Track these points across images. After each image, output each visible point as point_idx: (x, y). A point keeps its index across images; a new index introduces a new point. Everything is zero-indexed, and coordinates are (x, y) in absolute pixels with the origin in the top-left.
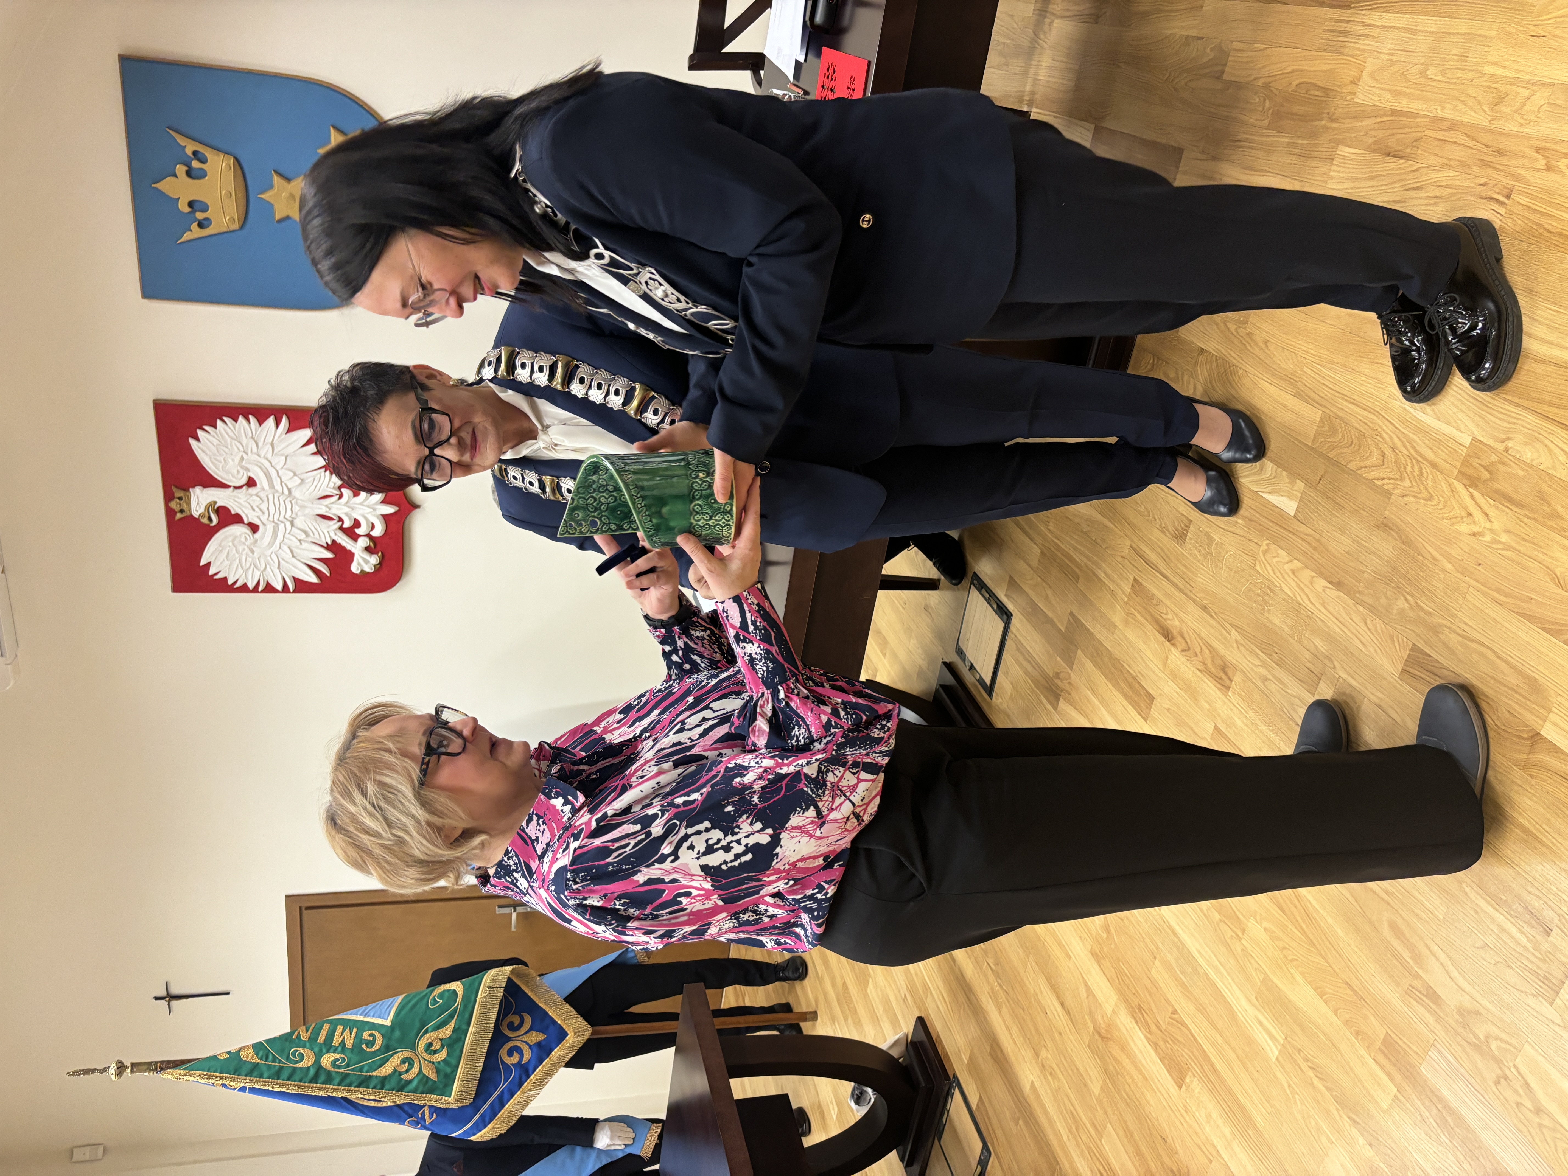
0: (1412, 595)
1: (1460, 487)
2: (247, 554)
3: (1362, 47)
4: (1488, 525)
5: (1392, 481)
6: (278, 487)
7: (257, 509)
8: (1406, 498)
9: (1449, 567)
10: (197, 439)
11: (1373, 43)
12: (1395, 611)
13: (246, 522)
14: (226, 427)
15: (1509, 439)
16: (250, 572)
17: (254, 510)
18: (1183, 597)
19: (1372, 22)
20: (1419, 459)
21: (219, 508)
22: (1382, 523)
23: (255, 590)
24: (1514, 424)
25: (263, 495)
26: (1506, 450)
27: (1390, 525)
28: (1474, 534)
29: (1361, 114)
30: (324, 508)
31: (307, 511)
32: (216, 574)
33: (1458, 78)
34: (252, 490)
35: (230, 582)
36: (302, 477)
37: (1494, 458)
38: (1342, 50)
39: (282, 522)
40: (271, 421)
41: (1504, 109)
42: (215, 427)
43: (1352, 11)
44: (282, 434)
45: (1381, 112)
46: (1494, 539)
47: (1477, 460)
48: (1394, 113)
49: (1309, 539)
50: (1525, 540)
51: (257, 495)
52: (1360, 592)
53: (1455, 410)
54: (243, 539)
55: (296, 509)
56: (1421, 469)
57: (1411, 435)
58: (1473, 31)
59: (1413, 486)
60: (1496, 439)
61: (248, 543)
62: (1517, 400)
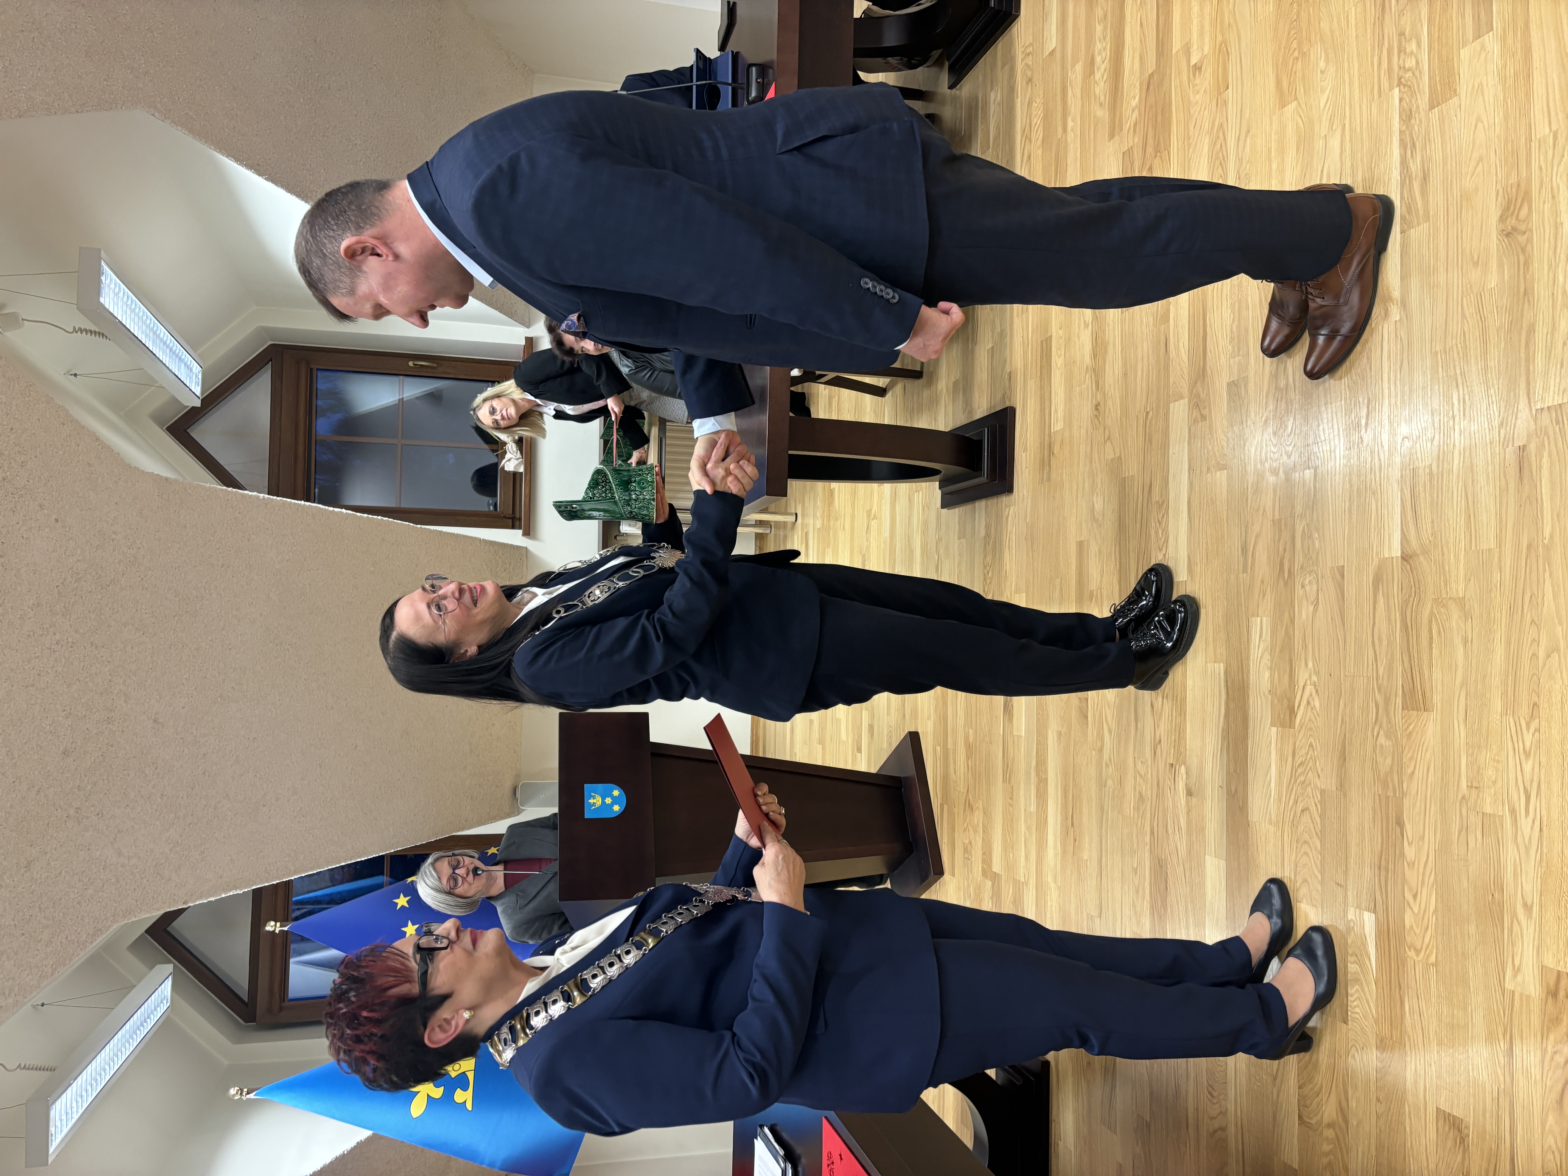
1: (1298, 721)
4: (1308, 682)
46: (1314, 673)
47: (1281, 716)
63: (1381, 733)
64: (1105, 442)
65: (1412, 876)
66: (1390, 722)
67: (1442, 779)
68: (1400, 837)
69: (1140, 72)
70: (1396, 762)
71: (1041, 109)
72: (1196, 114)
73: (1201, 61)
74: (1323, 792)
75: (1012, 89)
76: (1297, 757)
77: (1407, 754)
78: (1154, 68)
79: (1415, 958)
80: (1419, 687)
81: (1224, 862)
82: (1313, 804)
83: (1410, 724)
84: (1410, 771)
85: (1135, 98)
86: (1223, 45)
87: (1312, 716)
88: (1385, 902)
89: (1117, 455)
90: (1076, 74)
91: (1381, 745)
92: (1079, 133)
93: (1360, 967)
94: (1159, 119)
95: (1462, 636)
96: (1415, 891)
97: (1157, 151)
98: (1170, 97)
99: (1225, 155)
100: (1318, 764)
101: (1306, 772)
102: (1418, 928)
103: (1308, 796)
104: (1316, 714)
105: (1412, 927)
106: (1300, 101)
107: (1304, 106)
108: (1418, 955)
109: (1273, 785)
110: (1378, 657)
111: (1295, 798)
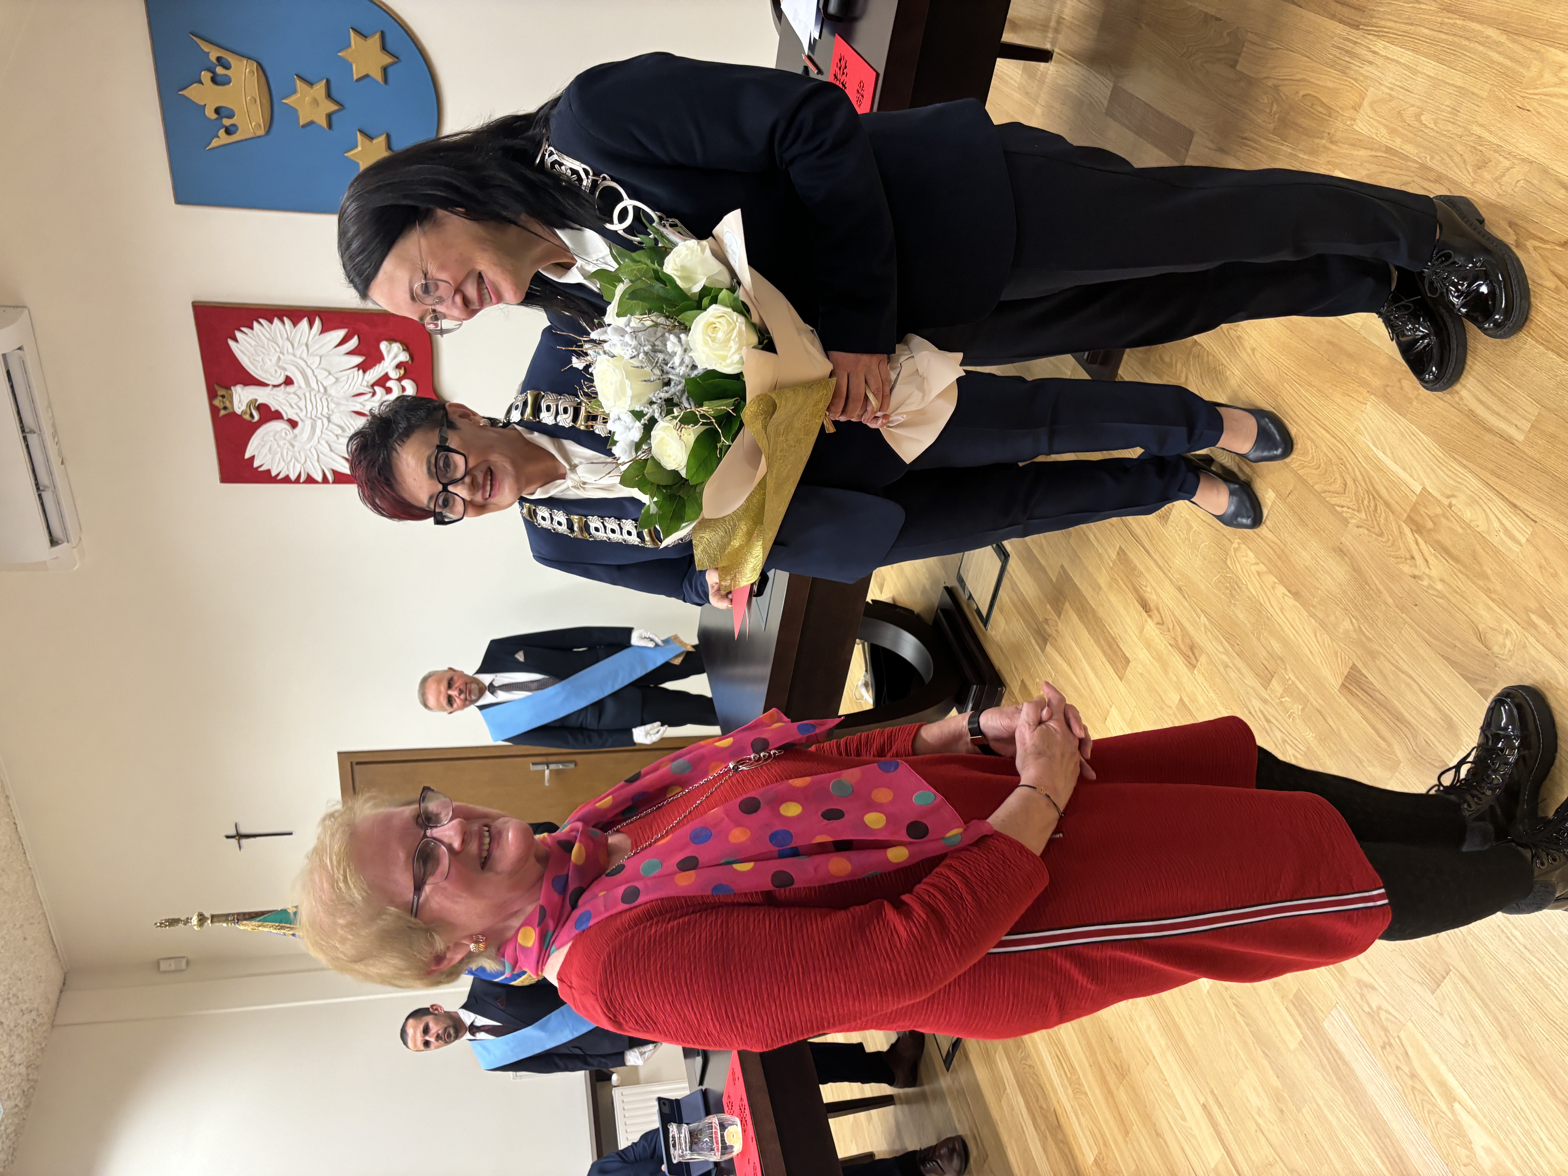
0: (1357, 619)
1: (1407, 530)
2: (288, 449)
3: (1365, 73)
4: (1427, 571)
5: (1350, 511)
6: (314, 385)
7: (295, 407)
8: (1361, 530)
9: (1390, 601)
10: (235, 340)
11: (1376, 72)
12: (1341, 631)
13: (285, 418)
14: (261, 329)
15: (1453, 496)
16: (292, 464)
17: (292, 407)
18: (1161, 574)
19: (1377, 50)
20: (1376, 496)
21: (260, 405)
22: (1339, 548)
23: (297, 481)
24: (1460, 483)
25: (300, 393)
26: (1450, 506)
27: (1345, 550)
28: (1414, 577)
29: (1357, 143)
30: (358, 405)
31: (342, 408)
32: (261, 466)
33: (1448, 131)
34: (290, 389)
35: (274, 474)
36: (336, 375)
37: (1439, 511)
38: (1347, 71)
39: (320, 418)
40: (305, 323)
41: (1485, 174)
42: (252, 328)
43: (1360, 33)
44: (315, 336)
45: (1376, 146)
46: (1430, 584)
47: (1424, 509)
48: (1388, 150)
49: (1275, 547)
50: (1457, 593)
51: (295, 393)
52: (1313, 606)
53: (1411, 458)
54: (283, 435)
55: (332, 406)
56: (1376, 506)
57: (1371, 472)
58: (1467, 86)
59: (1367, 520)
60: (1443, 494)
61: (289, 437)
62: (1465, 462)
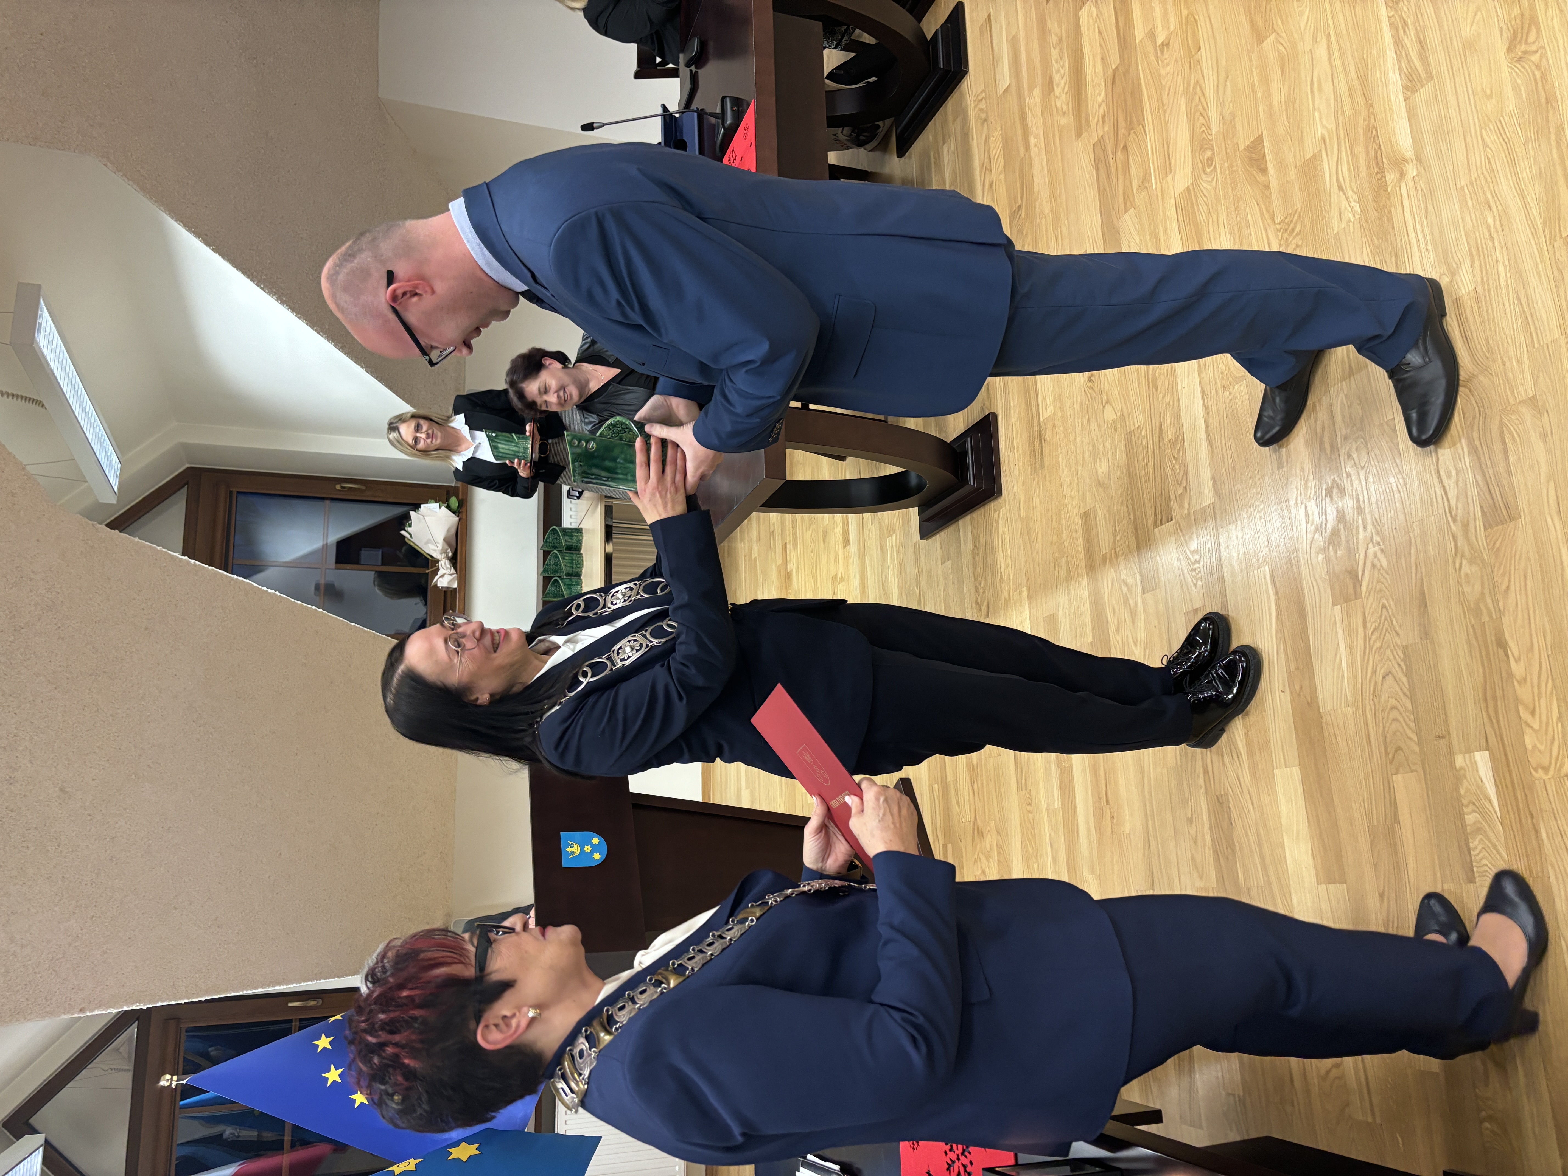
5: (1395, 654)
20: (1368, 640)
27: (1423, 629)
47: (1343, 592)
57: (1359, 663)
63: (1464, 562)
64: (1104, 407)
65: (1524, 693)
66: (1472, 548)
67: (1543, 580)
68: (1505, 658)
69: (1104, 70)
70: (1486, 585)
71: (1000, 139)
72: (1169, 83)
73: (1168, 38)
74: (1405, 649)
75: (966, 136)
76: (1368, 625)
77: (1498, 572)
78: (1118, 62)
79: (1544, 777)
80: (1500, 500)
81: (1298, 768)
82: (1396, 665)
83: (1497, 540)
84: (1504, 587)
85: (1100, 95)
86: (1190, 16)
87: (1381, 577)
88: (1498, 733)
89: (1119, 414)
90: (1034, 99)
91: (1467, 575)
92: (1043, 145)
93: (1480, 814)
94: (1129, 102)
95: (1540, 433)
96: (1532, 707)
97: (1130, 128)
98: (1139, 80)
99: (1205, 105)
100: (1394, 622)
101: (1382, 637)
102: (1542, 744)
103: (1389, 659)
104: (1384, 574)
105: (1534, 747)
106: (1280, 32)
107: (1284, 35)
108: (1546, 773)
109: (1344, 665)
110: (1448, 490)
111: (1373, 668)
